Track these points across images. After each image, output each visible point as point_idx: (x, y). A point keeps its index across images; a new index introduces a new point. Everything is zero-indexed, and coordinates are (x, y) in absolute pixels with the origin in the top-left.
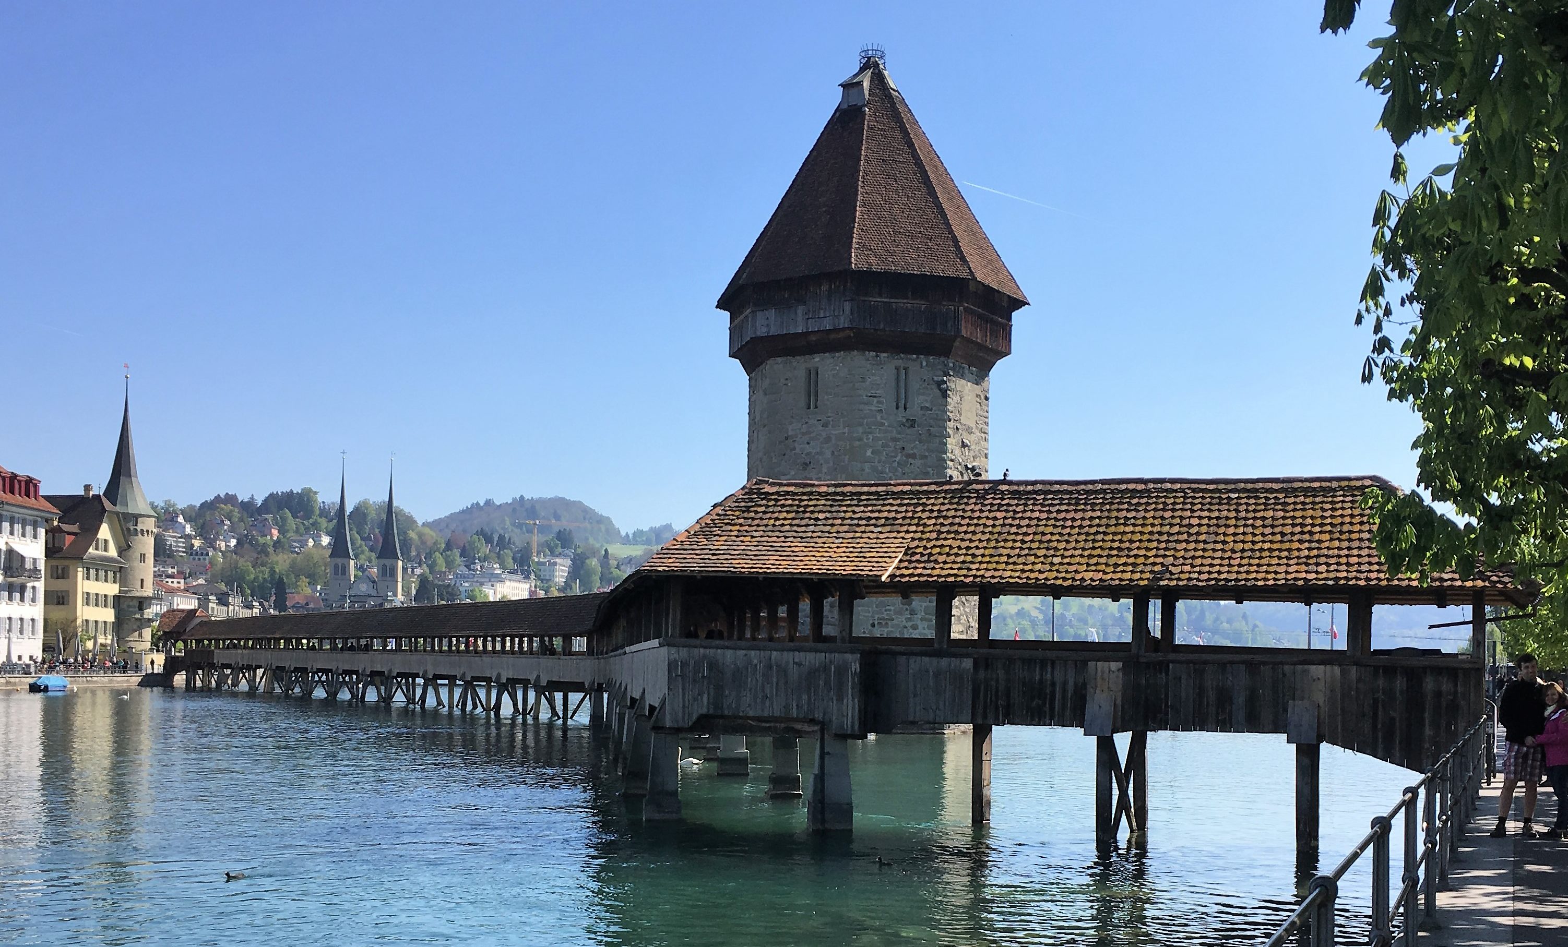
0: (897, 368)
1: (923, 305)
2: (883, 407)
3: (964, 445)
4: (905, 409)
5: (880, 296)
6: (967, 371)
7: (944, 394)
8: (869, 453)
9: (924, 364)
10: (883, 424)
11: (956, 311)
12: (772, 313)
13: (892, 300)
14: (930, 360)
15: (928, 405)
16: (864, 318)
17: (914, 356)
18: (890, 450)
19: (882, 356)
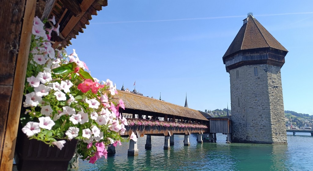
1: (258, 54)
3: (273, 82)
5: (248, 54)
7: (266, 72)
10: (252, 79)
11: (267, 55)
12: (229, 62)
13: (251, 54)
14: (262, 65)
15: (262, 74)
16: (245, 59)
17: (258, 65)
18: (254, 84)
19: (251, 66)
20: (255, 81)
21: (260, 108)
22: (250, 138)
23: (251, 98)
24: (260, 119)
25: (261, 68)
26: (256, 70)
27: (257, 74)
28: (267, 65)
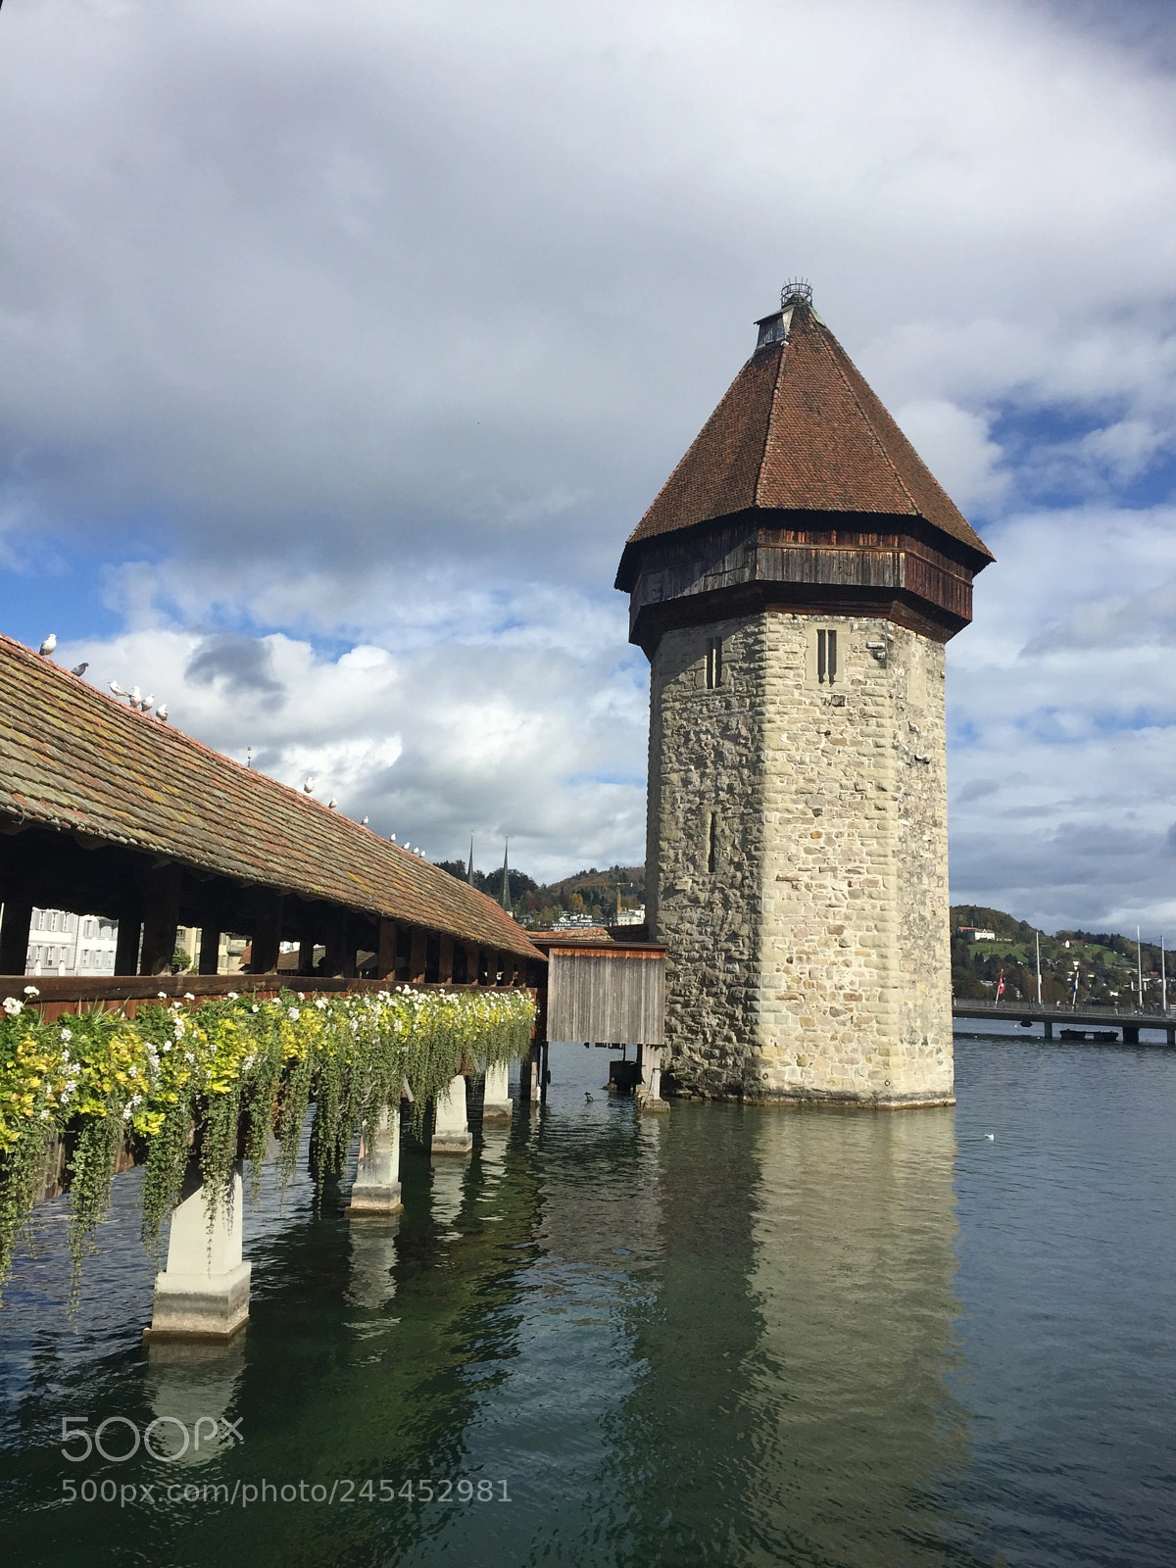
0: (821, 633)
1: (852, 551)
2: (802, 681)
4: (832, 681)
5: (795, 538)
7: (884, 665)
9: (856, 626)
10: (800, 703)
11: (895, 558)
12: (663, 572)
13: (813, 548)
15: (861, 678)
16: (775, 570)
17: (842, 618)
18: (811, 735)
19: (801, 618)
20: (818, 715)
21: (835, 886)
22: (769, 1071)
23: (788, 821)
24: (830, 953)
25: (858, 639)
26: (827, 644)
27: (833, 671)
28: (891, 626)
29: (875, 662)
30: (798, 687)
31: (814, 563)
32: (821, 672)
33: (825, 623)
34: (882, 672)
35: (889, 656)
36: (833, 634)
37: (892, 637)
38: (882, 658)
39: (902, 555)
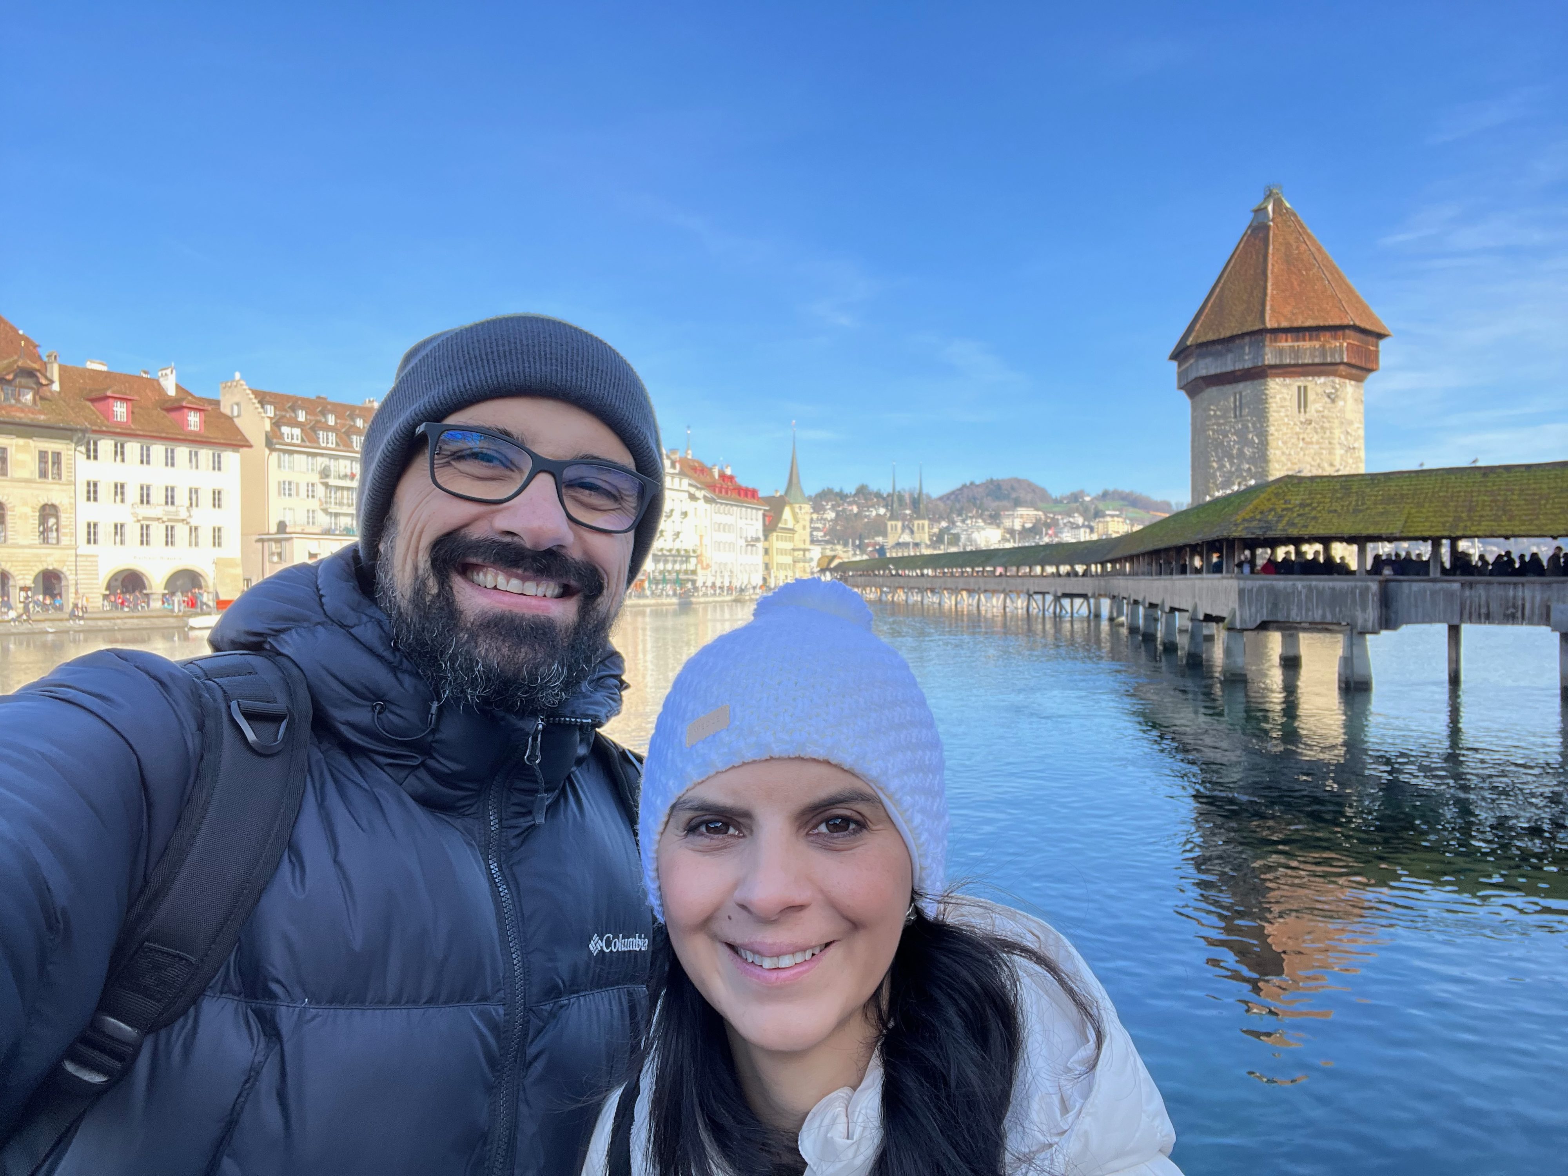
0: (1299, 388)
1: (1317, 344)
2: (1289, 413)
3: (1348, 433)
4: (1305, 412)
5: (1286, 341)
6: (1348, 385)
7: (1333, 401)
8: (1280, 443)
9: (1318, 382)
10: (1288, 424)
11: (1341, 345)
12: (1208, 360)
13: (1296, 344)
14: (1322, 380)
15: (1321, 409)
16: (1276, 357)
17: (1310, 378)
18: (1294, 440)
19: (1288, 381)
20: (1298, 430)
25: (1319, 390)
26: (1302, 393)
27: (1305, 406)
28: (1337, 380)
29: (1328, 400)
30: (1287, 416)
31: (1296, 352)
32: (1299, 407)
33: (1300, 382)
34: (1333, 406)
35: (1337, 396)
36: (1305, 388)
37: (1338, 386)
38: (1332, 398)
39: (1345, 344)
